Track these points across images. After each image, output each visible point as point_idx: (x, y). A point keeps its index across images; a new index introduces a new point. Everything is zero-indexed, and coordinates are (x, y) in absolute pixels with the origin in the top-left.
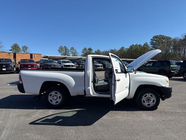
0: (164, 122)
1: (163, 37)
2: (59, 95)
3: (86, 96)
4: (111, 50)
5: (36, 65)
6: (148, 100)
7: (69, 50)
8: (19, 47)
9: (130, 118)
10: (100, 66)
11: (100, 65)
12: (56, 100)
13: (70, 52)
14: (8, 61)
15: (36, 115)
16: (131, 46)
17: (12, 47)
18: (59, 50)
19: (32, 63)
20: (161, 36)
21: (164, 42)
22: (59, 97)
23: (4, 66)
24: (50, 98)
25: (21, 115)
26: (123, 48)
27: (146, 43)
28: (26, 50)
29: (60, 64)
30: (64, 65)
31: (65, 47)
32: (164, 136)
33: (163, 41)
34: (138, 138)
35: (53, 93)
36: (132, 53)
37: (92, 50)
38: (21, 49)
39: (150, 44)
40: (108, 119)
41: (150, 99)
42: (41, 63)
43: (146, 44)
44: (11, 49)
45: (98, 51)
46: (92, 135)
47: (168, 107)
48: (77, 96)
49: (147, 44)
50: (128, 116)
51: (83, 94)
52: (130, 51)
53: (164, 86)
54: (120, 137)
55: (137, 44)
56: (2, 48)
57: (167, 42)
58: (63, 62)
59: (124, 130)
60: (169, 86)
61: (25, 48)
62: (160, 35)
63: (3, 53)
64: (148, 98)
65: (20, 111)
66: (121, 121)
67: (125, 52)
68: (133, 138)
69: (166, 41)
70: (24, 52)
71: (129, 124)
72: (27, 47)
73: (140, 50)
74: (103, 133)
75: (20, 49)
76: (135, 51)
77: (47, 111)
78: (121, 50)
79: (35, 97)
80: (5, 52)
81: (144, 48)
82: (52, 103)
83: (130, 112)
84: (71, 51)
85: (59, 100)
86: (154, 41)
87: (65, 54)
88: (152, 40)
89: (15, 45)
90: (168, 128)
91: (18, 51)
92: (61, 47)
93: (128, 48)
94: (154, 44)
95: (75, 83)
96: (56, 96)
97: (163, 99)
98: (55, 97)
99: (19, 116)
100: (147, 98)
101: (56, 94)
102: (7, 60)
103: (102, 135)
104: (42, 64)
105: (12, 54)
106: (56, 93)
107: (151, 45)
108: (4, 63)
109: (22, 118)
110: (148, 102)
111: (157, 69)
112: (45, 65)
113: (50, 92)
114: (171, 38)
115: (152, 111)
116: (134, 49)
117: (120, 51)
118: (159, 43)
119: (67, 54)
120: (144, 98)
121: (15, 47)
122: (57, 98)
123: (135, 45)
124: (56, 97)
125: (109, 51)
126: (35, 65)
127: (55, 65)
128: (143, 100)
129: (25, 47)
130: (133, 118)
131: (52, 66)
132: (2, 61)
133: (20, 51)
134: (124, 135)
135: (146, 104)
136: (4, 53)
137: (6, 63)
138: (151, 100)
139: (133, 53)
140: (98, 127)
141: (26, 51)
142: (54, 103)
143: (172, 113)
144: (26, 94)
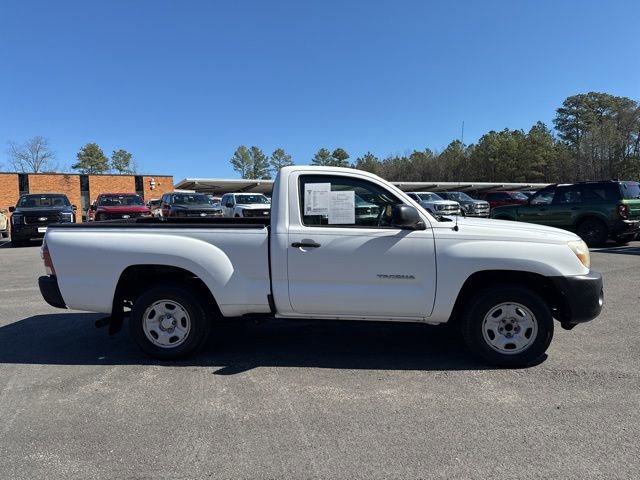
0: (558, 412)
1: (602, 101)
2: (180, 312)
3: (277, 316)
4: (413, 152)
5: (150, 213)
6: (509, 327)
7: (270, 160)
8: (101, 154)
9: (429, 396)
10: (368, 208)
11: (370, 206)
12: (170, 330)
13: (272, 167)
14: (58, 202)
15: (96, 384)
16: (485, 137)
17: (79, 155)
18: (234, 162)
19: (134, 207)
20: (596, 95)
21: (608, 117)
22: (179, 323)
23: (42, 219)
24: (149, 325)
25: (45, 386)
26: (455, 144)
27: (539, 123)
28: (127, 164)
29: (229, 205)
30: (244, 210)
31: (253, 148)
32: (547, 467)
33: (604, 114)
34: (442, 474)
35: (160, 307)
36: (491, 160)
37: (347, 157)
38: (110, 161)
39: (556, 128)
40: (345, 402)
41: (514, 325)
42: (166, 207)
43: (539, 129)
44: (76, 161)
45: (369, 157)
46: (269, 463)
47: (590, 355)
48: (244, 315)
49: (544, 129)
50: (424, 390)
51: (266, 309)
52: (482, 156)
53: (566, 273)
54: (371, 472)
55: (507, 130)
56: (49, 160)
57: (618, 118)
58: (241, 200)
59: (395, 445)
60: (590, 274)
61: (123, 158)
62: (591, 94)
63: (46, 176)
64: (508, 321)
65: (45, 370)
66: (393, 409)
67: (463, 160)
68: (420, 475)
69: (614, 112)
70: (118, 172)
71: (421, 420)
72: (130, 155)
73: (519, 148)
74: (311, 456)
75: (107, 160)
76: (502, 152)
77: (136, 371)
78: (451, 150)
79: (100, 321)
80: (54, 174)
81: (534, 142)
82: (157, 342)
83: (439, 372)
84: (273, 163)
85: (182, 333)
86: (571, 116)
87: (256, 174)
88: (560, 111)
89: (89, 148)
90: (571, 438)
91: (100, 169)
92: (241, 149)
93: (476, 142)
94: (571, 127)
95: (232, 270)
96: (170, 316)
97: (567, 326)
98: (166, 322)
99: (36, 388)
100: (504, 321)
101: (171, 311)
102: (53, 200)
103: (304, 462)
104: (169, 208)
105: (77, 179)
106: (169, 307)
107: (557, 132)
108: (44, 209)
109: (45, 394)
110: (509, 336)
111: (570, 214)
112: (178, 211)
113: (149, 304)
114: (632, 102)
115: (522, 370)
116: (495, 147)
117: (445, 154)
118: (589, 123)
119: (261, 173)
120: (490, 323)
121: (91, 157)
122: (175, 323)
123: (502, 133)
124: (171, 320)
125: (408, 157)
126: (145, 213)
127: (213, 212)
128: (486, 328)
129: (122, 153)
130: (442, 397)
131: (203, 215)
132: (38, 203)
133: (107, 169)
134: (389, 464)
135: (499, 343)
136: (51, 177)
137: (49, 209)
138: (518, 329)
139: (492, 163)
140: (303, 430)
141: (126, 168)
142: (163, 340)
143: (599, 376)
144: (68, 311)
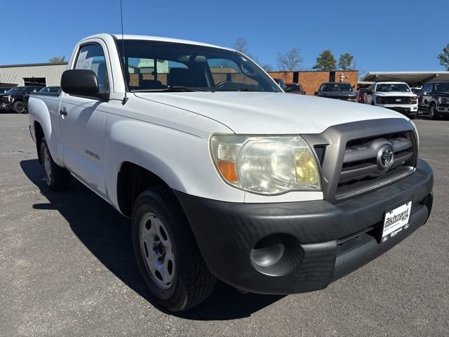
17: (318, 59)
28: (349, 64)
38: (338, 62)
56: (299, 63)
61: (347, 59)
72: (352, 57)
75: (335, 62)
89: (325, 53)
91: (330, 68)
95: (51, 130)
105: (292, 75)
121: (325, 60)
128: (143, 238)
129: (347, 56)
133: (334, 68)
141: (348, 67)
